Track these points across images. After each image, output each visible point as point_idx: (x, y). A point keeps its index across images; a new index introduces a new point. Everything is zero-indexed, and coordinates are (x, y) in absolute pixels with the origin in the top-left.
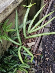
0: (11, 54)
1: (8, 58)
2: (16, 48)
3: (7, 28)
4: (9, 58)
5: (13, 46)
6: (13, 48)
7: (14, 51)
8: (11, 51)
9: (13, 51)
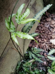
0: (31, 58)
1: (27, 64)
2: (36, 49)
3: (22, 18)
4: (29, 63)
5: (32, 47)
6: (32, 49)
7: (34, 53)
8: (30, 53)
9: (32, 53)
